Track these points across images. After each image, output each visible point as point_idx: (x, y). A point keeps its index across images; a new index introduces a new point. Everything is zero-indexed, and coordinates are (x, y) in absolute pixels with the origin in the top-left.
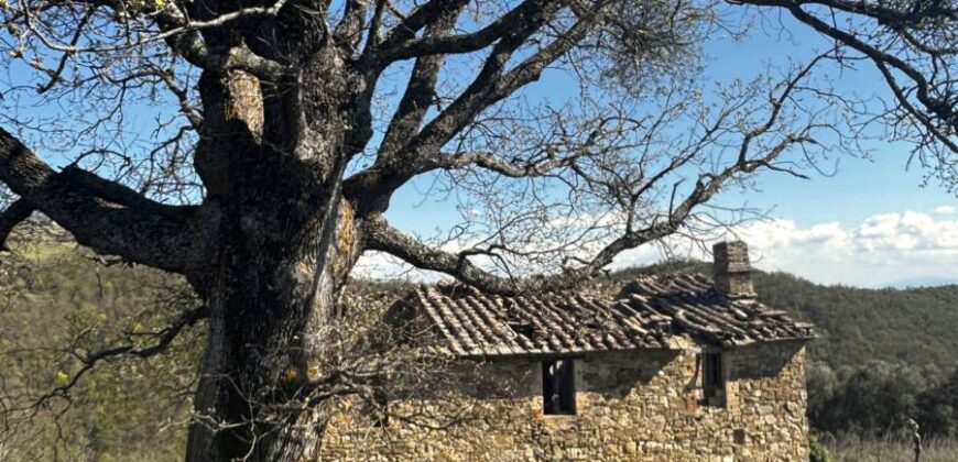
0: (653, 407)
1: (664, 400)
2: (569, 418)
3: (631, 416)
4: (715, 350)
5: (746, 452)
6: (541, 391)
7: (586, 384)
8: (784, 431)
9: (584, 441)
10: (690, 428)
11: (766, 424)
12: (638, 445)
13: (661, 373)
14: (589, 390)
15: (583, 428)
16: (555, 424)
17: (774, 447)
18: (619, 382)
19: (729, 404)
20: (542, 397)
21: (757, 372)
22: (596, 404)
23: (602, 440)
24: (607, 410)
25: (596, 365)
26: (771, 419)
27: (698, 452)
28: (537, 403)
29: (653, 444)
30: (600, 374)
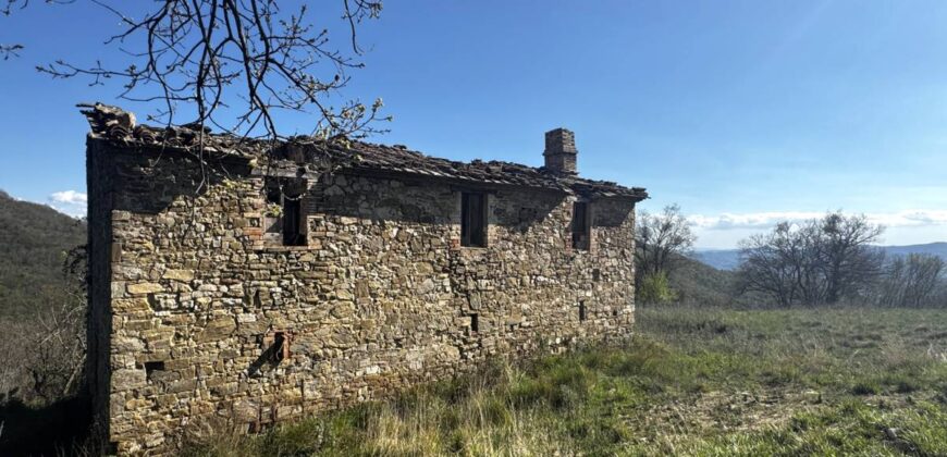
0: (544, 245)
1: (551, 240)
2: (481, 250)
3: (528, 253)
4: (586, 200)
5: (600, 288)
6: (460, 220)
7: (496, 218)
8: (622, 272)
9: (492, 273)
10: (567, 266)
11: (612, 266)
12: (531, 279)
13: (550, 215)
14: (499, 225)
15: (492, 260)
16: (470, 255)
17: (616, 284)
18: (521, 220)
19: (592, 247)
20: (459, 227)
21: (609, 222)
22: (503, 239)
23: (505, 273)
24: (511, 244)
25: (505, 202)
26: (614, 262)
27: (571, 287)
28: (455, 231)
29: (541, 278)
30: (508, 210)
